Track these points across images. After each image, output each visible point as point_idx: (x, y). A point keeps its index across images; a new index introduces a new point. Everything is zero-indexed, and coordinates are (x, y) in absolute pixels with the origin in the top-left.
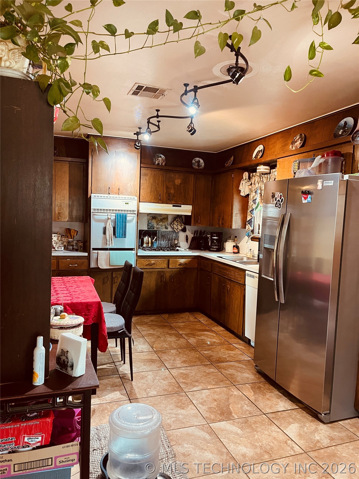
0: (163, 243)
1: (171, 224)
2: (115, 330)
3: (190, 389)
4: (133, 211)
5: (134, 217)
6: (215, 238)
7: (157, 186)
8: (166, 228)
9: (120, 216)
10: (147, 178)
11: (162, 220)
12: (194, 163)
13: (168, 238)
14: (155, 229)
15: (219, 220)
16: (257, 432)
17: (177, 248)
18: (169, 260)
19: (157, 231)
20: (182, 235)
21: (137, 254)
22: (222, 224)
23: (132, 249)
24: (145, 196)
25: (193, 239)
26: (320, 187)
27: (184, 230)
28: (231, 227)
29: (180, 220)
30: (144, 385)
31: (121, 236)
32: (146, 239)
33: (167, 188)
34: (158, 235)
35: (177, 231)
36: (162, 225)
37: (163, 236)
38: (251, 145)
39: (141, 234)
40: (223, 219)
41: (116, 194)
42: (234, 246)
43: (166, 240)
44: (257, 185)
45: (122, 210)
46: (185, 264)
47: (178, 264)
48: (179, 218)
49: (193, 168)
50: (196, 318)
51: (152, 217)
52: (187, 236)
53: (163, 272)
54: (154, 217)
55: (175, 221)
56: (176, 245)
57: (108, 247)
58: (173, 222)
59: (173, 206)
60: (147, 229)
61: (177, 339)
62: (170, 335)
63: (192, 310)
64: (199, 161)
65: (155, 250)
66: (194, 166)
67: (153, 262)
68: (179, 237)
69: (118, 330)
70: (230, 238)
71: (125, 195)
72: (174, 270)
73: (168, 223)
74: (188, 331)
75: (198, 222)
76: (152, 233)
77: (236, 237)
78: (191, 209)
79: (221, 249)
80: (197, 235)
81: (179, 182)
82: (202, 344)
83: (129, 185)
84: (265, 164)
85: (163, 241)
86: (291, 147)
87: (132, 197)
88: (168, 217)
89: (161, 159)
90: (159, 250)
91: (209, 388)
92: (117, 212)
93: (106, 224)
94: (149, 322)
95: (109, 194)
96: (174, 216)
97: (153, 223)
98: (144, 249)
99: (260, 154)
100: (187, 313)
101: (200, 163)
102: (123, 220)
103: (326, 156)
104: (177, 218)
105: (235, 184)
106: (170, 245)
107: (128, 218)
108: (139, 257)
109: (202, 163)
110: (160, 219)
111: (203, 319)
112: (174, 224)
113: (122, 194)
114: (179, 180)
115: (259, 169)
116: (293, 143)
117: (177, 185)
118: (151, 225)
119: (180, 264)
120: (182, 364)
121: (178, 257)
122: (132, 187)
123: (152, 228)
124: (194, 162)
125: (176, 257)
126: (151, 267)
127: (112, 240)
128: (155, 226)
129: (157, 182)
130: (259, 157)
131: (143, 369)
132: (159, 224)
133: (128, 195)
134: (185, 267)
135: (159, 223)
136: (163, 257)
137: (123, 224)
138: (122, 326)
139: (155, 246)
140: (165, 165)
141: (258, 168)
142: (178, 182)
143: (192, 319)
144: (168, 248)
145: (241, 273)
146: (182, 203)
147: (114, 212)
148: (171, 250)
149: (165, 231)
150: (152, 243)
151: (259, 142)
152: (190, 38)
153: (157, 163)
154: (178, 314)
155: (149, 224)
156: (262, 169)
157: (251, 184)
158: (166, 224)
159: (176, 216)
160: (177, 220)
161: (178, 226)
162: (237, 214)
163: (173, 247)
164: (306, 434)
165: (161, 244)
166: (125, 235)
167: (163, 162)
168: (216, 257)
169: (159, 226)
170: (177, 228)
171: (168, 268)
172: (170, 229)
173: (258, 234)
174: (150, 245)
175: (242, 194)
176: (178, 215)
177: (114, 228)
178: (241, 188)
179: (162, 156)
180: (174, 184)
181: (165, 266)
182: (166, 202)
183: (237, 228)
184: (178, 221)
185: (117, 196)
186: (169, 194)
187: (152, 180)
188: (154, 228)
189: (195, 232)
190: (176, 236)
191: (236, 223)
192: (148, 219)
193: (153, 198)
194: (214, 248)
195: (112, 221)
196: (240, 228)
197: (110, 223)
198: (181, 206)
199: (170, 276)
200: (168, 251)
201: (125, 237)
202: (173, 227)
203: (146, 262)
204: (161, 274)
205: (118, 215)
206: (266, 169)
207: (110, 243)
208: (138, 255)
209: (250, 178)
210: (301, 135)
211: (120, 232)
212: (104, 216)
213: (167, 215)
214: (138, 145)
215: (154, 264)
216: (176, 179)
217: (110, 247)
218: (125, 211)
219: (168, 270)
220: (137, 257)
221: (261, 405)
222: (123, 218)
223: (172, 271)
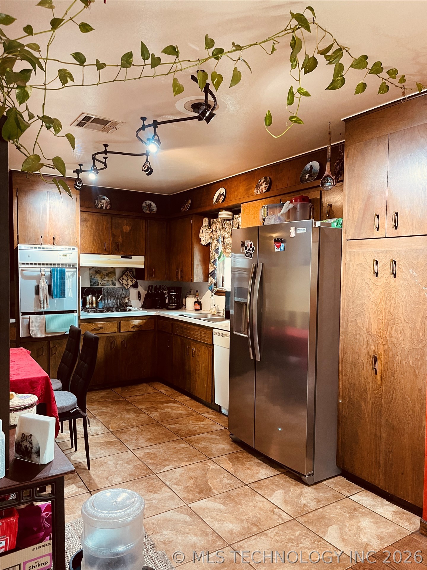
0: (111, 302)
1: (120, 278)
2: (66, 411)
3: (161, 469)
4: (73, 264)
5: (74, 272)
6: (173, 293)
7: (101, 233)
8: (114, 284)
9: (57, 271)
10: (88, 224)
11: (107, 275)
12: (144, 207)
13: (116, 296)
14: (100, 286)
15: (177, 272)
16: (241, 505)
17: (129, 308)
18: (120, 323)
19: (103, 289)
20: (133, 292)
21: (79, 317)
22: (182, 277)
23: (72, 312)
24: (87, 246)
25: (147, 296)
26: (293, 234)
27: (135, 286)
28: (192, 280)
29: (130, 274)
30: (105, 473)
31: (59, 296)
32: (89, 298)
33: (114, 236)
34: (104, 293)
35: (127, 288)
36: (108, 281)
37: (111, 294)
38: (211, 187)
39: (84, 292)
40: (182, 271)
41: (50, 244)
42: (195, 302)
43: (114, 299)
44: (219, 233)
45: (58, 264)
46: (140, 326)
47: (131, 326)
48: (129, 272)
49: (143, 212)
50: (155, 389)
51: (96, 271)
52: (139, 293)
53: (113, 337)
54: (97, 271)
55: (124, 276)
56: (127, 304)
57: (42, 310)
58: (122, 276)
59: (122, 257)
60: (89, 286)
61: (136, 415)
62: (128, 411)
63: (150, 380)
64: (150, 205)
65: (102, 311)
66: (145, 211)
67: (100, 326)
68: (129, 294)
69: (70, 409)
70: (189, 293)
71: (62, 245)
72: (126, 334)
73: (115, 278)
74: (148, 405)
75: (152, 275)
76: (95, 291)
77: (197, 291)
78: (144, 260)
79: (180, 306)
80: (151, 291)
81: (128, 229)
82: (166, 417)
83: (66, 233)
84: (227, 209)
85: (111, 300)
86: (255, 190)
87: (72, 247)
88: (115, 271)
89: (104, 202)
90: (107, 311)
91: (182, 466)
92: (53, 266)
93: (39, 281)
94: (99, 399)
95: (41, 244)
96: (123, 270)
97: (97, 279)
98: (87, 311)
99: (222, 198)
100: (145, 384)
101: (152, 206)
102: (60, 276)
103: (295, 201)
104: (126, 271)
105: (194, 231)
106: (118, 304)
107: (67, 274)
108: (83, 321)
109: (154, 207)
110: (105, 274)
111: (164, 389)
112: (123, 279)
113: (59, 244)
114: (128, 227)
115: (221, 215)
116: (258, 186)
117: (126, 232)
118: (94, 281)
119: (134, 327)
120: (147, 443)
121: (131, 318)
122: (71, 236)
123: (96, 285)
124: (145, 205)
125: (128, 318)
126: (98, 332)
127: (47, 302)
128: (100, 282)
129: (100, 229)
130: (220, 201)
131: (100, 454)
132: (104, 280)
133: (66, 245)
134: (140, 329)
135: (105, 278)
136: (113, 319)
137: (61, 281)
138: (75, 405)
139: (101, 306)
140: (110, 209)
141: (220, 213)
142: (126, 228)
143: (150, 390)
144: (117, 307)
145: (208, 332)
146: (132, 254)
147: (49, 266)
148: (121, 311)
149: (113, 288)
150: (97, 303)
151: (220, 184)
152: (167, 74)
153: (99, 206)
154: (133, 386)
155: (92, 280)
156: (224, 214)
157: (212, 232)
158: (114, 279)
159: (126, 269)
160: (126, 274)
161: (128, 281)
162: (198, 265)
163: (124, 307)
164: (292, 499)
165: (107, 304)
166: (64, 294)
167: (107, 206)
168: (176, 315)
169: (105, 282)
170: (126, 283)
171: (120, 331)
172: (118, 285)
173: (222, 286)
174: (94, 305)
175: (203, 243)
176: (128, 268)
177: (50, 287)
178: (201, 236)
179: (105, 198)
180: (122, 231)
181: (115, 330)
182: (113, 253)
183: (198, 281)
184: (128, 275)
185: (52, 246)
186: (116, 243)
187: (94, 227)
188: (98, 285)
189: (149, 288)
190: (126, 293)
191: (197, 275)
192: (90, 274)
193: (97, 248)
194: (172, 306)
195: (46, 278)
196: (201, 281)
197: (45, 280)
198: (131, 258)
199: (122, 342)
200: (118, 311)
201: (64, 297)
202: (122, 282)
203: (91, 326)
204: (110, 340)
205: (54, 270)
206: (229, 215)
207: (45, 305)
208: (81, 318)
209: (210, 225)
210: (266, 178)
211: (57, 291)
212: (36, 272)
213: (114, 268)
214: (79, 185)
215: (102, 328)
216: (124, 225)
217: (46, 310)
218: (62, 264)
219: (119, 334)
220: (80, 320)
221: (241, 475)
222: (60, 273)
223: (124, 336)
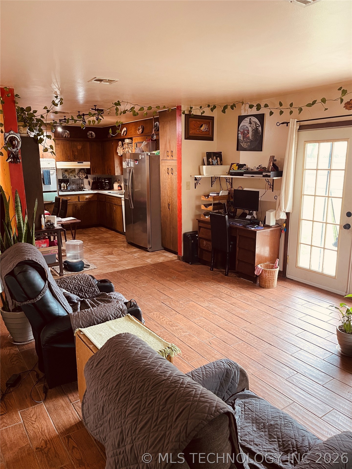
0: (74, 187)
1: (78, 174)
3: (96, 250)
4: (53, 168)
5: (54, 171)
6: (107, 181)
7: (66, 151)
8: (75, 177)
10: (59, 146)
11: (71, 172)
13: (76, 183)
15: (108, 170)
16: (122, 256)
17: (83, 189)
18: (79, 197)
19: (69, 179)
20: (86, 181)
21: (58, 194)
22: (110, 173)
23: (55, 191)
24: (59, 157)
25: (93, 183)
26: (140, 158)
27: (87, 178)
28: (115, 174)
29: (84, 171)
31: (48, 184)
32: (62, 184)
33: (73, 152)
34: (70, 182)
35: (82, 179)
36: (72, 175)
37: (74, 182)
39: (60, 182)
40: (110, 170)
42: (118, 186)
43: (76, 185)
44: (127, 149)
45: (46, 168)
46: (89, 198)
49: (88, 138)
50: (99, 229)
52: (89, 181)
53: (76, 204)
54: (66, 170)
55: (80, 172)
56: (83, 188)
59: (78, 163)
60: (62, 178)
64: (92, 133)
65: (69, 191)
66: (89, 137)
68: (84, 182)
70: (116, 181)
71: (47, 158)
72: (83, 202)
73: (75, 174)
75: (95, 172)
76: (65, 181)
77: (119, 180)
78: (90, 164)
79: (111, 188)
80: (95, 180)
81: (80, 148)
82: (102, 238)
85: (74, 185)
86: (138, 132)
87: (52, 159)
89: (67, 133)
90: (72, 191)
91: (104, 249)
92: (43, 169)
96: (79, 169)
97: (66, 174)
98: (62, 191)
99: (125, 133)
100: (94, 228)
102: (48, 174)
104: (81, 170)
105: (114, 149)
106: (78, 187)
107: (51, 173)
108: (60, 196)
109: (94, 135)
110: (70, 171)
111: (103, 229)
112: (80, 174)
113: (45, 157)
114: (80, 146)
115: (126, 141)
116: (139, 129)
118: (64, 176)
119: (86, 199)
121: (84, 194)
124: (89, 134)
128: (68, 176)
129: (66, 148)
130: (125, 135)
133: (49, 158)
134: (90, 200)
135: (70, 174)
136: (74, 195)
137: (48, 176)
139: (69, 189)
140: (70, 137)
142: (79, 147)
143: (96, 229)
144: (77, 189)
145: (120, 199)
146: (83, 161)
148: (80, 191)
149: (74, 179)
150: (67, 187)
151: (124, 125)
153: (64, 136)
157: (124, 149)
162: (117, 166)
163: (81, 189)
165: (72, 188)
166: (50, 183)
167: (68, 136)
168: (107, 192)
169: (70, 176)
170: (82, 176)
171: (79, 201)
172: (77, 178)
174: (65, 188)
175: (119, 155)
176: (82, 168)
177: (43, 179)
178: (118, 151)
179: (67, 131)
180: (77, 149)
181: (77, 201)
182: (73, 161)
183: (118, 175)
184: (82, 172)
185: (42, 159)
186: (74, 155)
187: (62, 147)
188: (67, 178)
189: (94, 179)
190: (82, 181)
191: (117, 172)
192: (62, 172)
193: (64, 158)
194: (107, 188)
196: (120, 175)
198: (83, 163)
199: (81, 206)
200: (78, 191)
202: (79, 176)
203: (65, 198)
205: (44, 171)
206: (130, 141)
208: (60, 194)
209: (123, 145)
210: (142, 126)
211: (47, 181)
213: (75, 169)
215: (70, 199)
218: (48, 168)
219: (79, 203)
221: (126, 250)
222: (47, 172)
223: (81, 203)
